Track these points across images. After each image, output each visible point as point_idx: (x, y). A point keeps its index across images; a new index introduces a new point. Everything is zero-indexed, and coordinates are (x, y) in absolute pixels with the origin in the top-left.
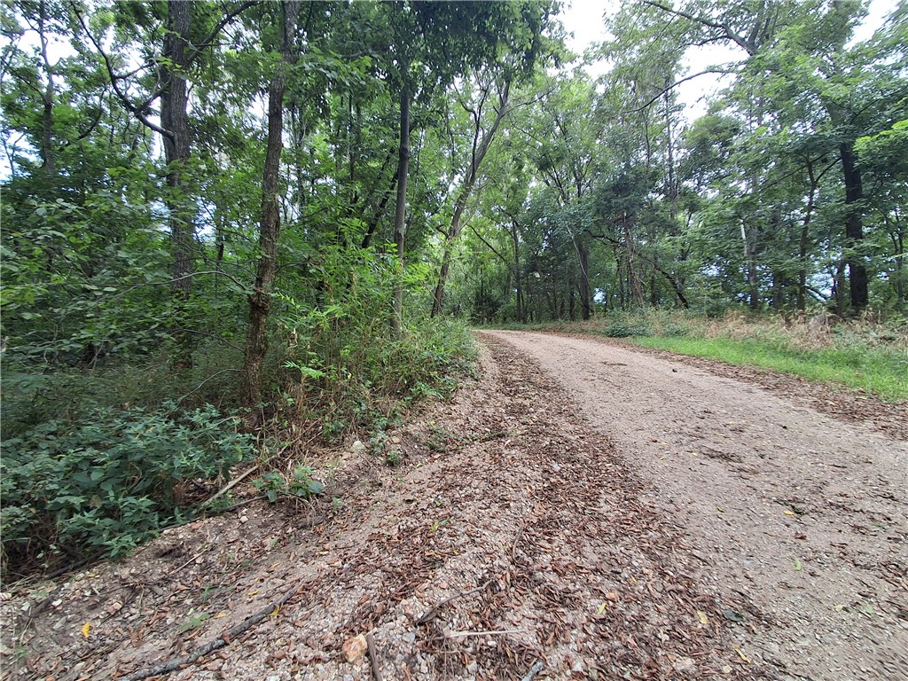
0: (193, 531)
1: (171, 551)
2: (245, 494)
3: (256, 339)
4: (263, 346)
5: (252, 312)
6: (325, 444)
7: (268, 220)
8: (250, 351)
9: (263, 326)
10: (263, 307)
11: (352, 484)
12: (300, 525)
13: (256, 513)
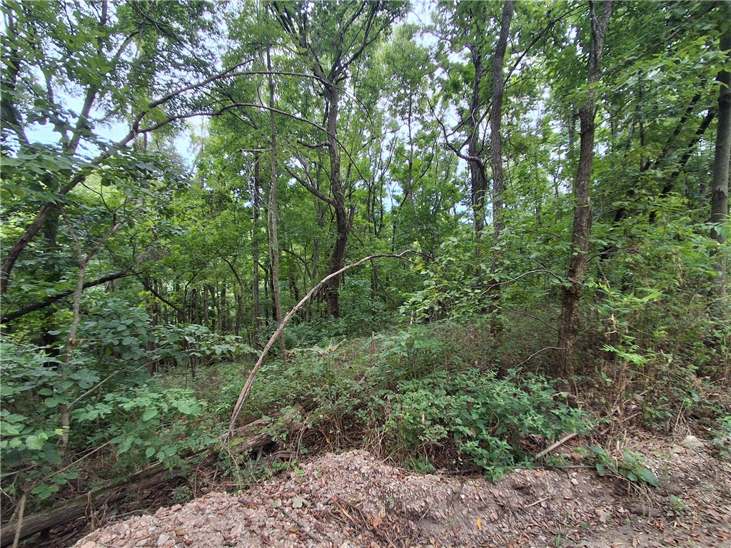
0: (536, 477)
1: (522, 488)
2: (569, 456)
3: (570, 320)
4: (576, 327)
5: (566, 298)
6: (647, 429)
7: (580, 220)
8: (565, 331)
9: (575, 310)
10: (576, 294)
11: (692, 484)
12: (633, 510)
13: (585, 480)
